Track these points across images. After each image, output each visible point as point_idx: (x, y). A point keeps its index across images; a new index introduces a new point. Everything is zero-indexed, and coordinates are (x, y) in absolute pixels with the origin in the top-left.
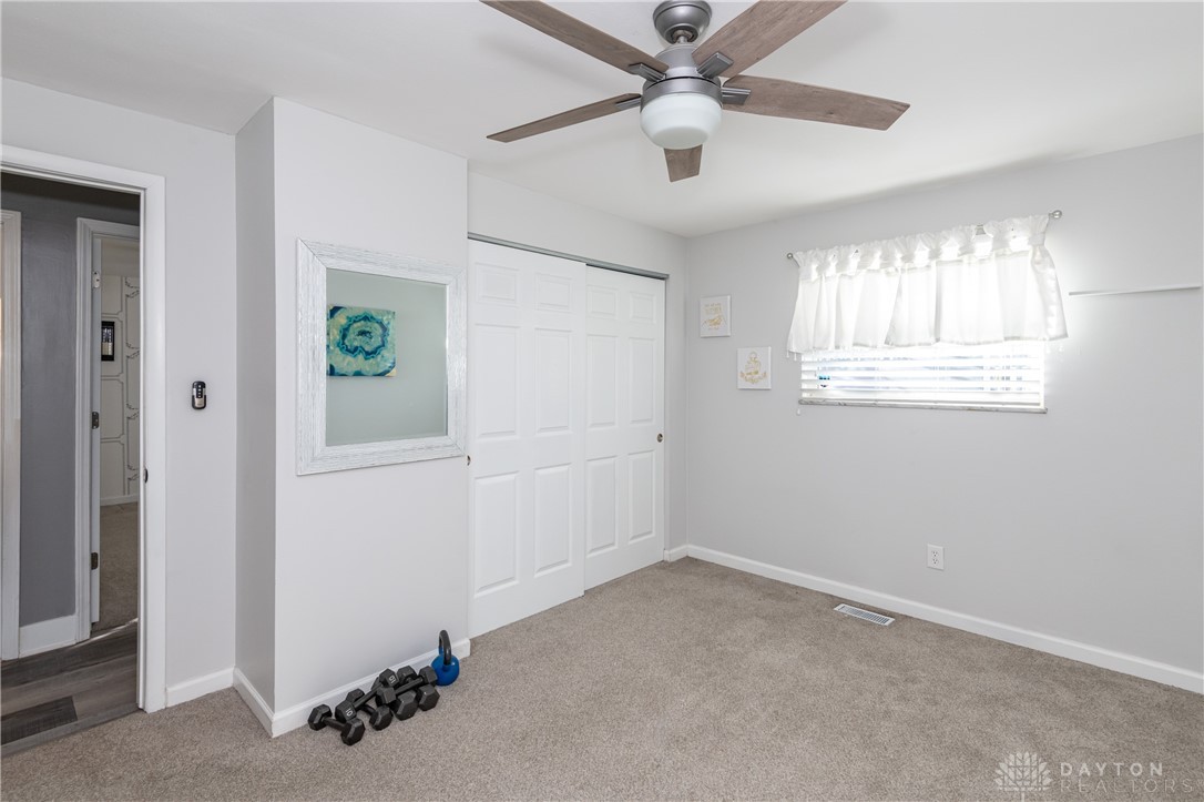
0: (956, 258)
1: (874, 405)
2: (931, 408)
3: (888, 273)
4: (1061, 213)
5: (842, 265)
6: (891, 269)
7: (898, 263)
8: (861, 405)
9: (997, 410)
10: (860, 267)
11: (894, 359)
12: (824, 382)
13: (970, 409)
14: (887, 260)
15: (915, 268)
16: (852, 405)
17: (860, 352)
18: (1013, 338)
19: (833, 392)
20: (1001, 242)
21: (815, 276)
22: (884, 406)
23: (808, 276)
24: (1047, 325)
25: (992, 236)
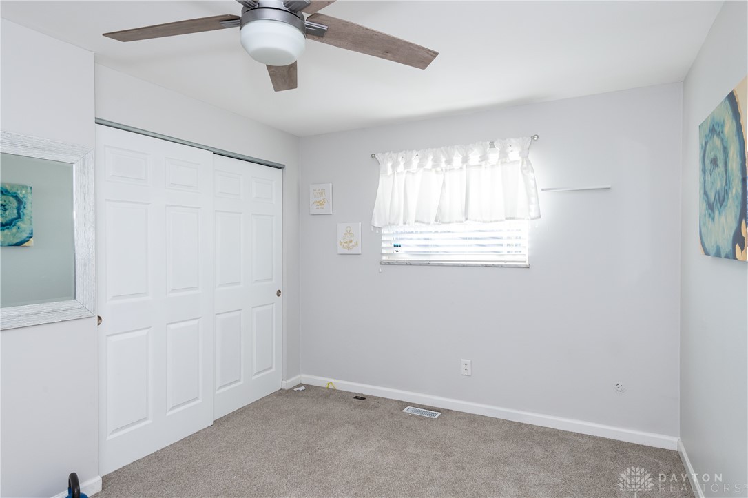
0: (478, 163)
1: (429, 265)
2: (464, 266)
3: (437, 172)
4: (538, 137)
5: (407, 164)
6: (439, 169)
7: (443, 165)
9: (502, 266)
10: (419, 166)
11: (441, 232)
12: (397, 248)
13: (486, 266)
14: (436, 162)
15: (453, 169)
16: (414, 265)
17: (420, 227)
18: (511, 218)
19: (403, 256)
20: (504, 154)
21: (390, 171)
22: (435, 265)
23: (386, 171)
24: (529, 210)
25: (499, 149)
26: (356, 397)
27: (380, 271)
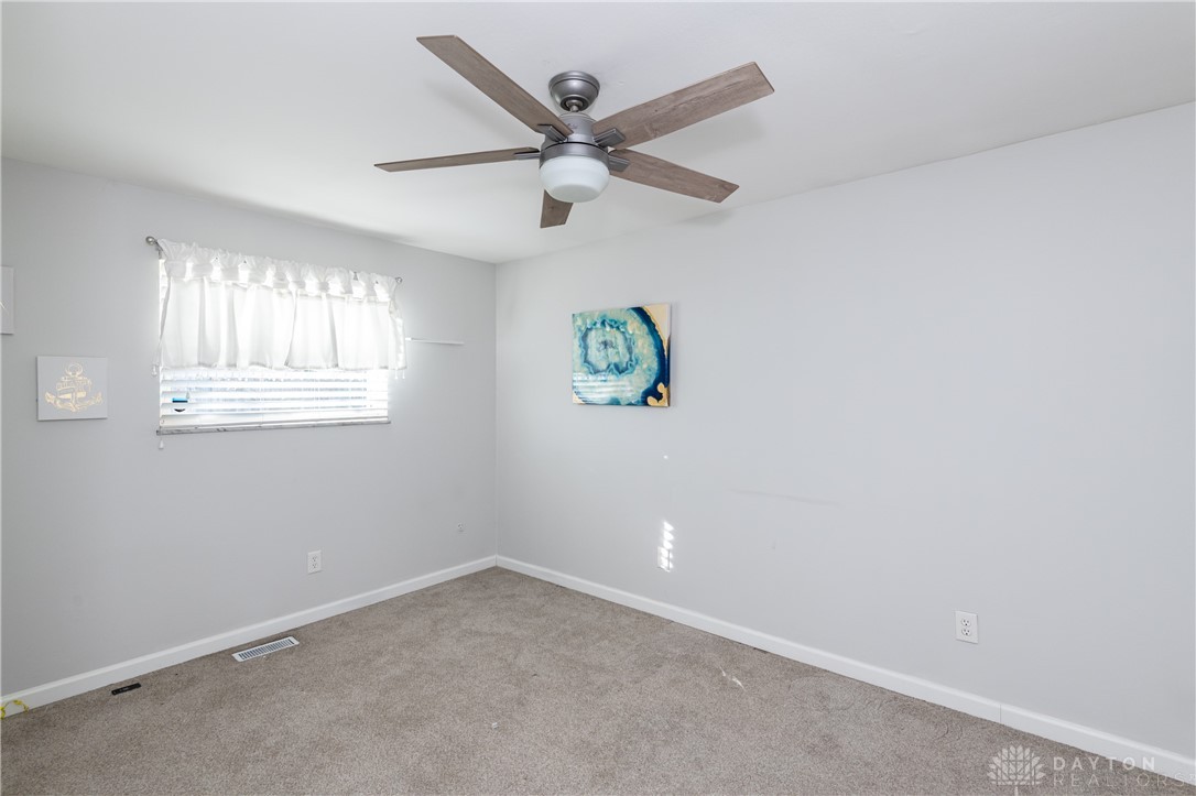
0: (339, 295)
1: (259, 428)
2: (314, 426)
3: (280, 294)
5: (231, 272)
6: (283, 291)
7: (292, 287)
8: (244, 429)
9: (362, 424)
10: (252, 280)
11: (285, 381)
12: (179, 406)
13: (344, 424)
14: (281, 281)
15: (306, 295)
16: (234, 430)
17: (259, 372)
19: (205, 413)
20: (371, 291)
21: (189, 274)
22: (270, 429)
23: (183, 274)
24: (398, 359)
25: (364, 284)
26: (116, 692)
27: (162, 446)
